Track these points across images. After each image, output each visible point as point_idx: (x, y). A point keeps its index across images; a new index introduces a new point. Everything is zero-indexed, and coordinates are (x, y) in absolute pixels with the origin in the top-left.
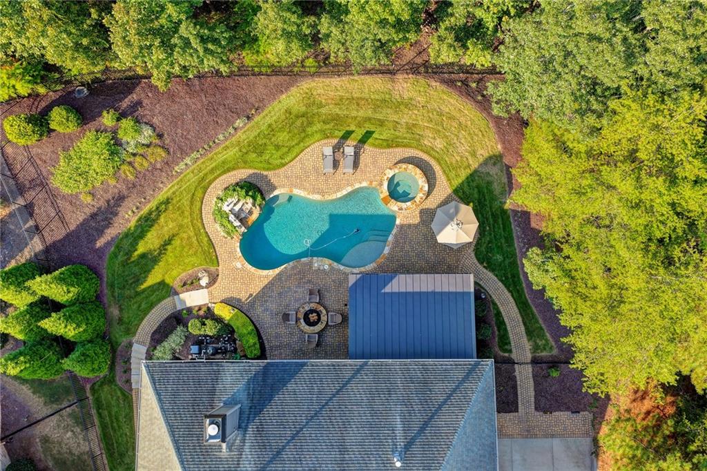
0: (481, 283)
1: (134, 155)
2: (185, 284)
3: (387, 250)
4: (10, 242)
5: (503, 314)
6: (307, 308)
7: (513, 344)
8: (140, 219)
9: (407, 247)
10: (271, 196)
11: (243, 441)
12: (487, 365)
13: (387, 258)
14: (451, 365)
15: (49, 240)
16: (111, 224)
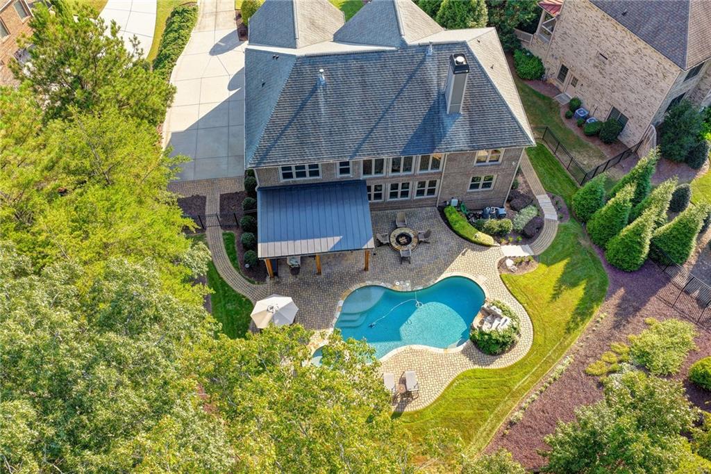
0: (249, 283)
1: (620, 362)
2: (528, 263)
3: (341, 303)
4: (706, 276)
5: (229, 262)
6: (410, 246)
7: (222, 240)
8: (591, 314)
9: (321, 307)
10: (465, 344)
11: (439, 85)
12: (250, 164)
13: (339, 296)
14: (280, 162)
15: (670, 287)
16: (618, 307)
